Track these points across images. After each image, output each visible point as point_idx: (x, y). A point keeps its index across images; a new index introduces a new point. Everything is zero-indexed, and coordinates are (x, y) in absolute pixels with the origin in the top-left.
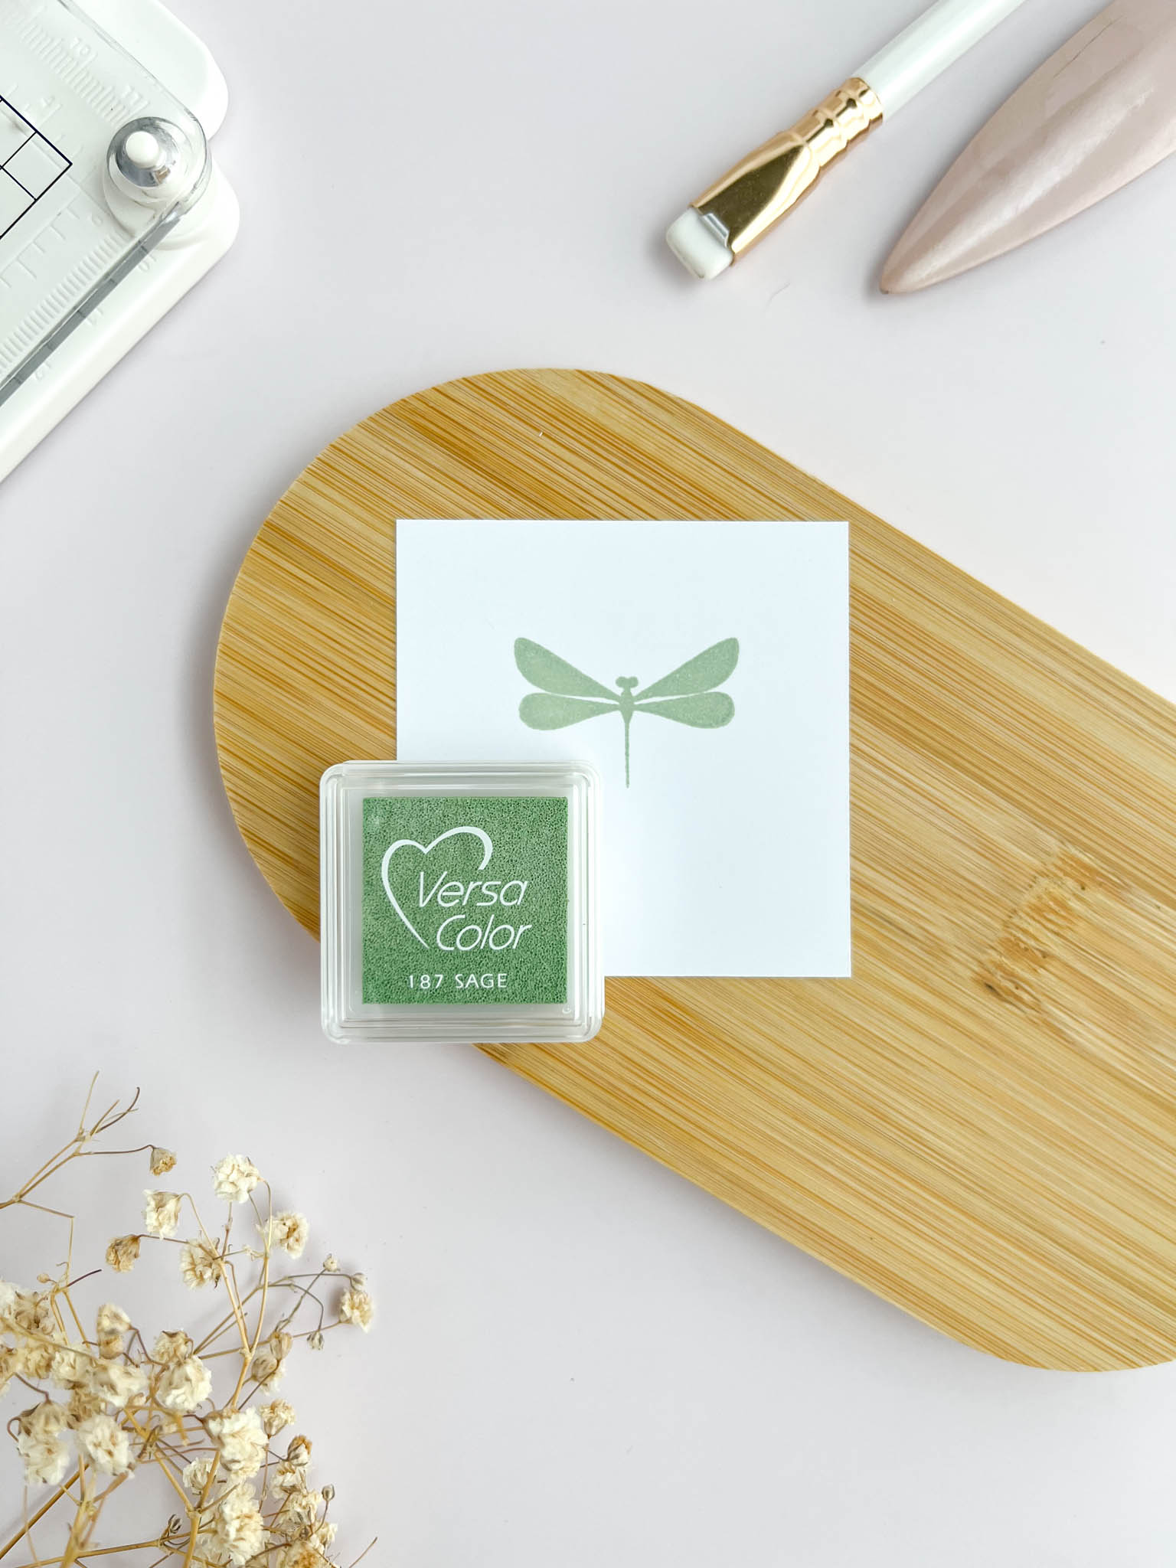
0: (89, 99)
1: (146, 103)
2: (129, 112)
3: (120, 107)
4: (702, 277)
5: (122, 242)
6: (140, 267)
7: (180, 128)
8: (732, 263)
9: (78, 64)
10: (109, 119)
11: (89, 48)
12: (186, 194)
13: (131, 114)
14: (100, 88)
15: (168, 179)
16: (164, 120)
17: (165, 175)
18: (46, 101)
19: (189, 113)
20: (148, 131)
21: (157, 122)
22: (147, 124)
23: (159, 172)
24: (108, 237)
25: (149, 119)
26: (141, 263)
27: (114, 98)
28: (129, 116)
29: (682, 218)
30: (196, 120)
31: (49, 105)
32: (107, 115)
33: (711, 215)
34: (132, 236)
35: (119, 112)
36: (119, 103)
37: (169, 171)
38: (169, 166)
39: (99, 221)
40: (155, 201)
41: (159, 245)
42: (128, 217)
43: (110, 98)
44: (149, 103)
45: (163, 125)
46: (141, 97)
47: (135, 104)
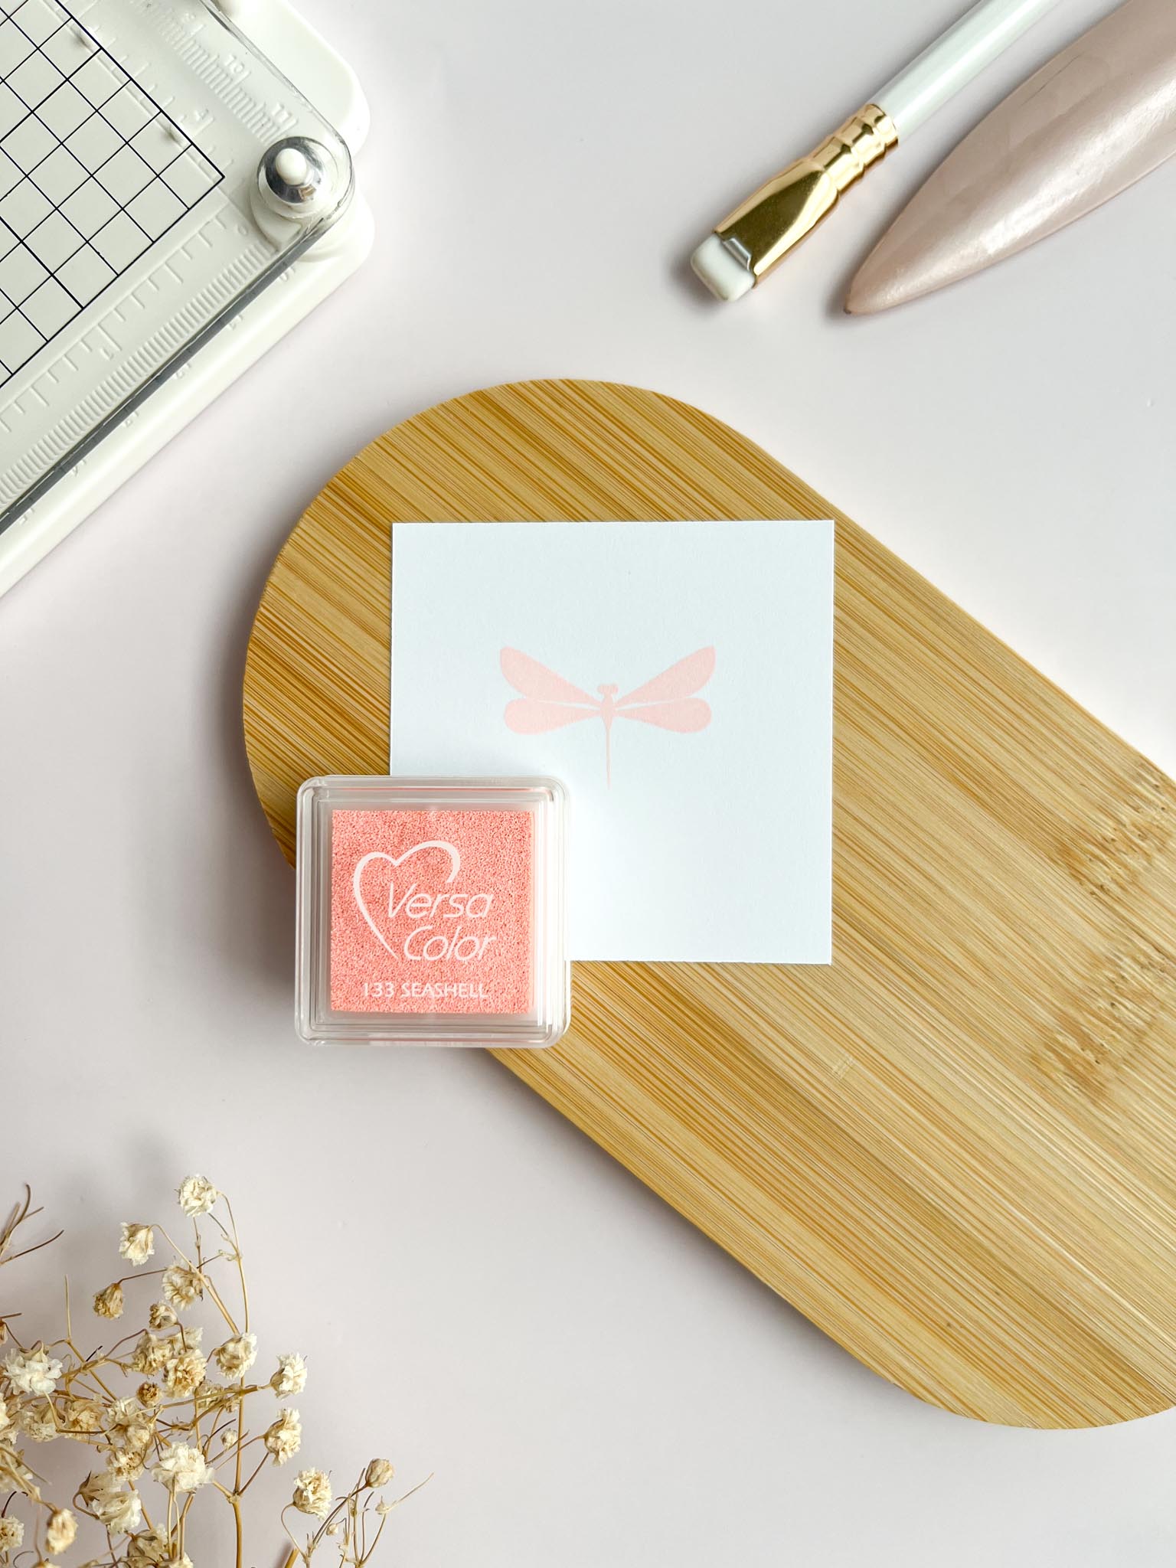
0: (242, 114)
1: (294, 121)
2: (279, 128)
3: (270, 125)
4: (725, 299)
5: (268, 254)
6: (282, 279)
7: (327, 149)
8: (755, 285)
9: (232, 80)
10: (258, 135)
11: (243, 65)
12: (330, 212)
13: (282, 131)
14: (251, 105)
15: (315, 195)
16: (313, 141)
17: (311, 193)
18: (200, 114)
19: (337, 134)
20: (298, 149)
21: (307, 142)
22: (295, 143)
23: (306, 189)
24: (252, 247)
25: (298, 138)
26: (283, 275)
27: (264, 115)
28: (279, 133)
29: (707, 241)
30: (343, 142)
31: (203, 118)
32: (257, 131)
33: (734, 240)
34: (277, 251)
35: (268, 130)
36: (269, 120)
37: (315, 190)
38: (315, 185)
39: (245, 232)
40: (299, 216)
41: (300, 258)
42: (271, 229)
43: (262, 114)
44: (297, 122)
45: (311, 145)
46: (290, 114)
47: (284, 122)
